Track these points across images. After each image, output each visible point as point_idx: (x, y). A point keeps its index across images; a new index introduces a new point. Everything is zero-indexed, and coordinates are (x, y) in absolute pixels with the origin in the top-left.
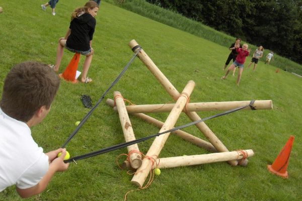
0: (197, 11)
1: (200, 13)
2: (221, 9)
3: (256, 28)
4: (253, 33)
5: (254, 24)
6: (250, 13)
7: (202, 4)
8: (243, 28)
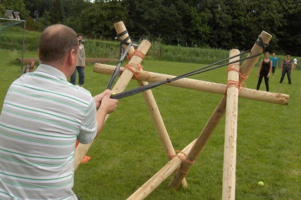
0: (227, 40)
1: (230, 42)
2: (250, 30)
3: (291, 39)
4: (290, 45)
5: (288, 35)
6: (281, 25)
7: (230, 31)
8: (278, 43)
